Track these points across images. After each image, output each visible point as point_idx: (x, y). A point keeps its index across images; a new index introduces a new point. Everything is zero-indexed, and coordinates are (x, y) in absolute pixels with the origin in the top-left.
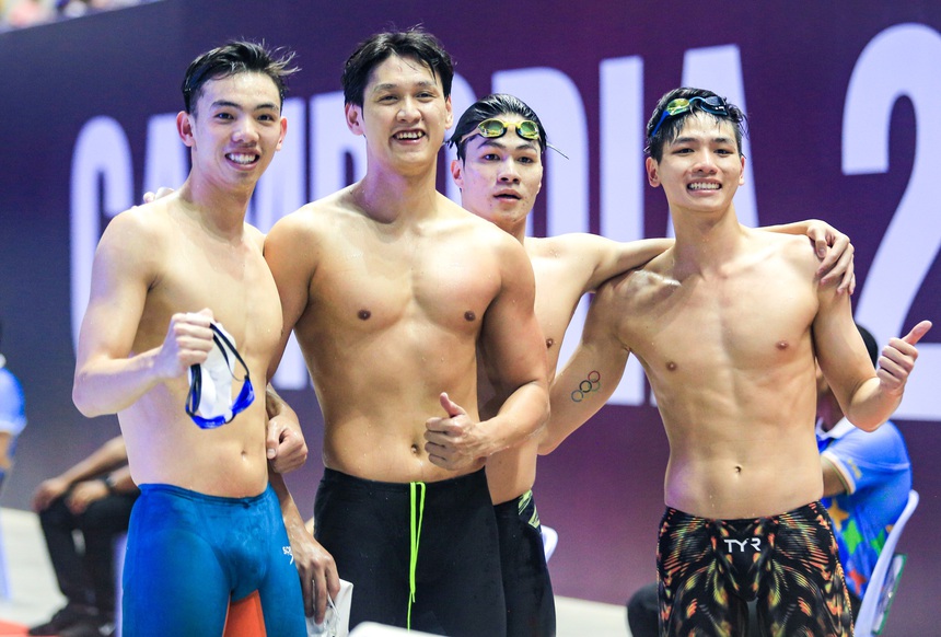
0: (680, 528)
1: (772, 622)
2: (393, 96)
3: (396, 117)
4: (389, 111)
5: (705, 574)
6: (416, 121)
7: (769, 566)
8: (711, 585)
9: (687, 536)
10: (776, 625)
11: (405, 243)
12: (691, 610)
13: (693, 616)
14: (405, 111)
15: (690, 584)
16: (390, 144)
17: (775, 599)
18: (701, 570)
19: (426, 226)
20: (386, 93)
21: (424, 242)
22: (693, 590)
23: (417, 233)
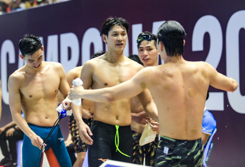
0: (133, 135)
1: (151, 160)
2: (116, 34)
3: (117, 40)
4: (115, 38)
5: (138, 146)
6: (121, 41)
7: (153, 146)
8: (139, 149)
9: (135, 137)
10: (152, 160)
11: (117, 68)
12: (134, 154)
13: (135, 155)
14: (119, 38)
15: (134, 148)
16: (115, 46)
17: (153, 154)
18: (137, 145)
19: (121, 64)
20: (115, 33)
21: (121, 67)
22: (135, 149)
23: (120, 66)
